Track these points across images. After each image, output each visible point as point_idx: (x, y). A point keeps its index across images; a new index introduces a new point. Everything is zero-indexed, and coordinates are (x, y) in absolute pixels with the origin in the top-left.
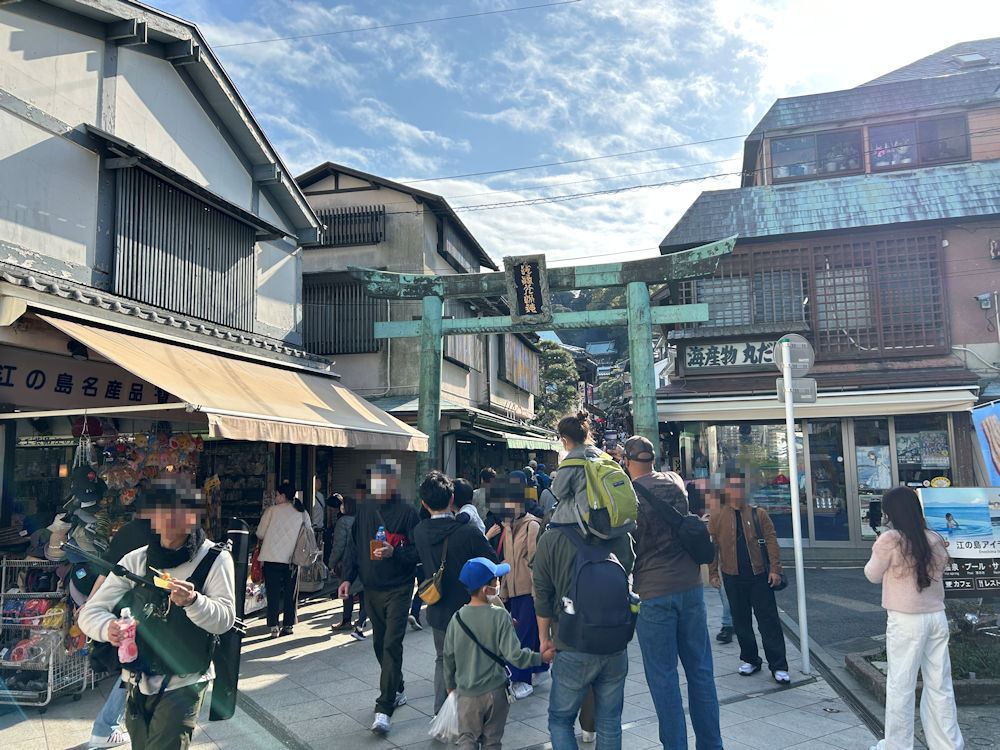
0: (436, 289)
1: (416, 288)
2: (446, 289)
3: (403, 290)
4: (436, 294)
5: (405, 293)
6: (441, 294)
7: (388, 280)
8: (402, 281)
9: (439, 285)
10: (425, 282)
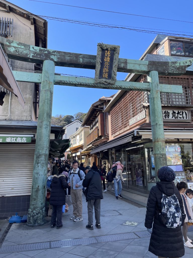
0: (52, 57)
1: (40, 55)
2: (58, 58)
3: (32, 55)
4: (52, 60)
5: (33, 56)
6: (56, 60)
7: (23, 47)
8: (31, 49)
9: (55, 55)
10: (46, 52)
